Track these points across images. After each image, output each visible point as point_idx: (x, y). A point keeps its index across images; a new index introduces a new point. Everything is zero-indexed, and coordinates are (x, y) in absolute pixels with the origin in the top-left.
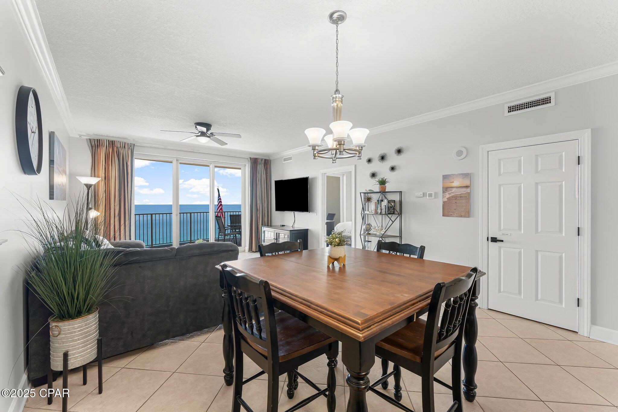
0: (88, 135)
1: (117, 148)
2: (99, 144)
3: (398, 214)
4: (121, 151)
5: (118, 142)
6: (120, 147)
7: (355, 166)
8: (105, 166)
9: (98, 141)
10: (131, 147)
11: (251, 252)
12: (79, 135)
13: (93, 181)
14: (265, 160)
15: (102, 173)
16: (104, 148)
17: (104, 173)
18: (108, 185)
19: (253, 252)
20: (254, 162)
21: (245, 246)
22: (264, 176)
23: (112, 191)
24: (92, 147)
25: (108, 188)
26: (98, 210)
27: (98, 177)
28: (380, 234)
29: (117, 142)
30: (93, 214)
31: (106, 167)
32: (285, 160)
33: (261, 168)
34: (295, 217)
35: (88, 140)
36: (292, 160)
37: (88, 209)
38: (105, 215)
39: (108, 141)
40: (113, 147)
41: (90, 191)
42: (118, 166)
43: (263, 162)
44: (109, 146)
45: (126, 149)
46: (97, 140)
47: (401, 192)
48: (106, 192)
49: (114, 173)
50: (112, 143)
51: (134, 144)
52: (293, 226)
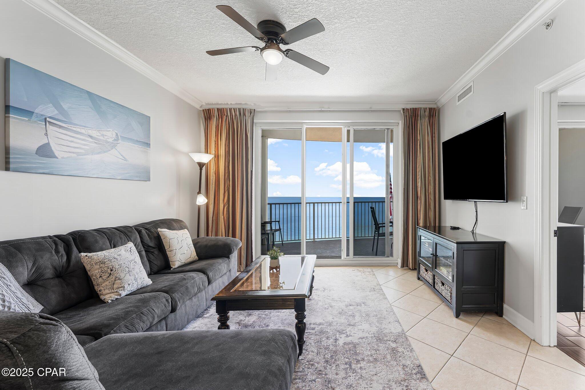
2: (210, 115)
9: (210, 112)
10: (252, 114)
11: (405, 269)
13: (206, 158)
14: (430, 109)
17: (214, 150)
21: (398, 257)
24: (205, 120)
27: (210, 153)
30: (201, 200)
32: (459, 98)
33: (423, 125)
34: (477, 212)
35: (202, 111)
36: (472, 92)
39: (218, 109)
41: (202, 171)
43: (427, 113)
44: (218, 116)
46: (209, 109)
50: (221, 111)
51: (255, 109)
52: (474, 232)
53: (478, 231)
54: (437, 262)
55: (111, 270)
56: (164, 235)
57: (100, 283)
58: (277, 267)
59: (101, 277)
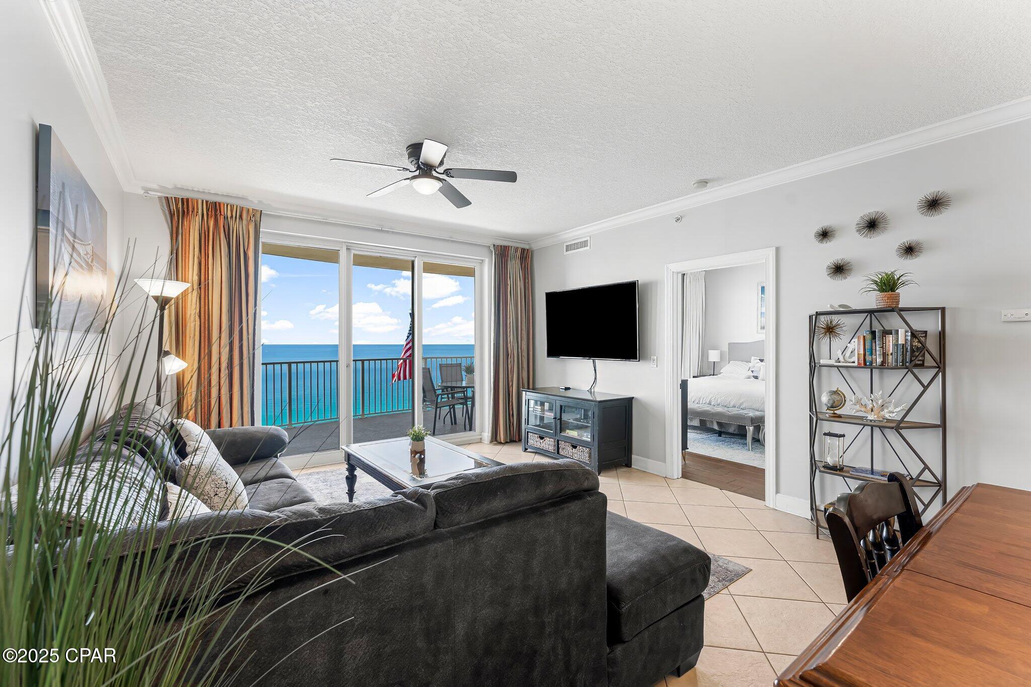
0: (162, 188)
1: (226, 218)
2: (186, 210)
3: (939, 367)
4: (234, 225)
5: (227, 206)
6: (232, 217)
7: (778, 250)
8: (198, 257)
9: (185, 204)
10: (256, 217)
11: (495, 445)
12: (143, 188)
13: (173, 289)
14: (523, 250)
15: (192, 273)
16: (198, 219)
17: (198, 274)
18: (207, 301)
19: (501, 443)
20: (502, 254)
21: (482, 431)
22: (520, 284)
23: (214, 311)
24: (172, 216)
25: (207, 308)
26: (184, 358)
27: (185, 280)
28: (878, 417)
29: (225, 205)
30: (173, 365)
31: (201, 261)
32: (568, 248)
33: (514, 267)
34: (595, 370)
35: (164, 201)
36: (588, 248)
37: (162, 354)
38: (199, 368)
39: (207, 202)
40: (216, 215)
41: (166, 312)
42: (227, 259)
43: (519, 253)
44: (208, 214)
45: (245, 222)
46: (182, 199)
47: (943, 310)
48: (202, 315)
49: (219, 273)
50: (214, 208)
51: (261, 211)
52: (592, 390)
53: (597, 389)
54: (562, 426)
55: (227, 483)
56: (185, 430)
57: (217, 504)
58: (422, 452)
59: (216, 494)
